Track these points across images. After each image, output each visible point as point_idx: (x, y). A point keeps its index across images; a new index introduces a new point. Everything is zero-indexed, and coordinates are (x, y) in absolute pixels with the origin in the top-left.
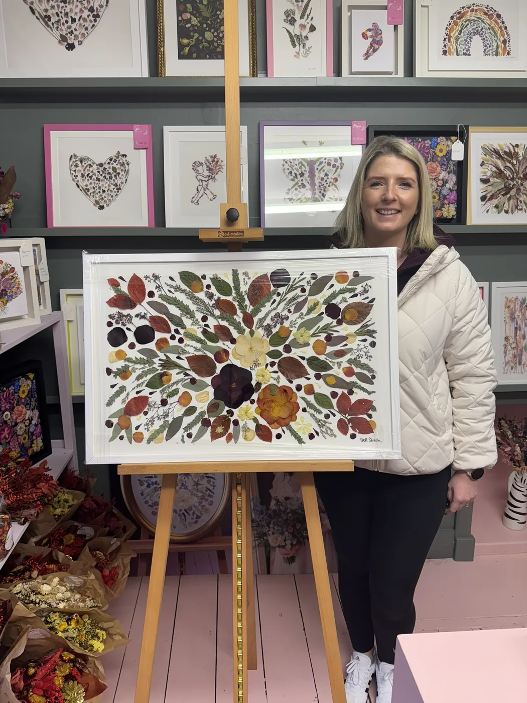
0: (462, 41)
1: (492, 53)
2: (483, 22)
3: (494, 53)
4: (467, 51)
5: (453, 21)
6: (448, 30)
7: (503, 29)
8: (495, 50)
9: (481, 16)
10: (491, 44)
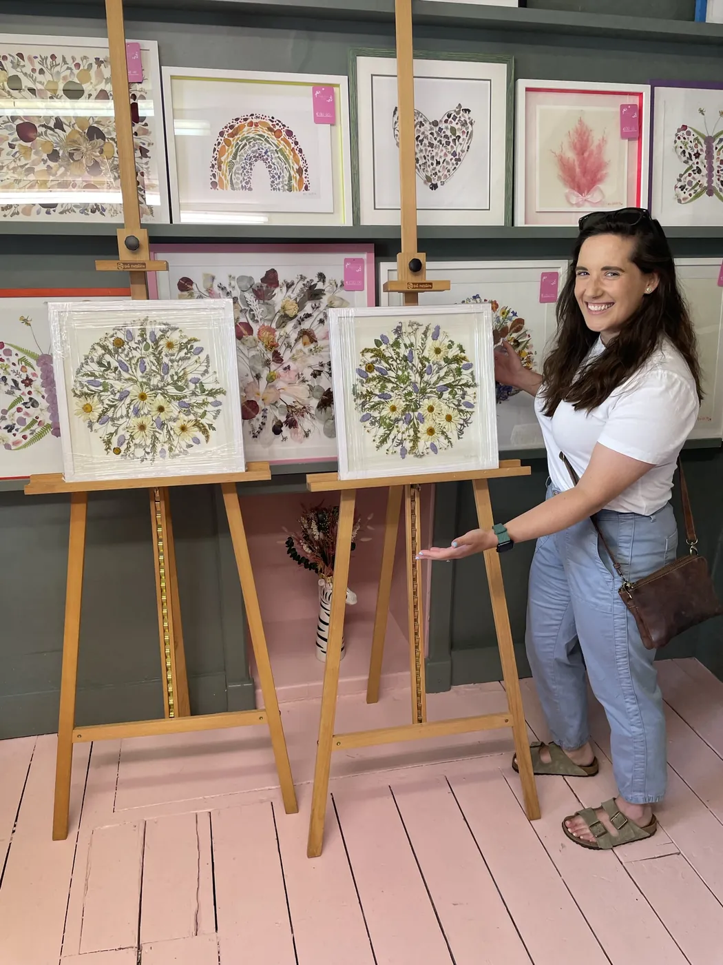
0: (238, 168)
1: (283, 186)
2: (268, 141)
3: (286, 187)
4: (247, 183)
5: (223, 138)
6: (216, 152)
7: (297, 152)
8: (287, 183)
9: (264, 132)
10: (281, 174)
